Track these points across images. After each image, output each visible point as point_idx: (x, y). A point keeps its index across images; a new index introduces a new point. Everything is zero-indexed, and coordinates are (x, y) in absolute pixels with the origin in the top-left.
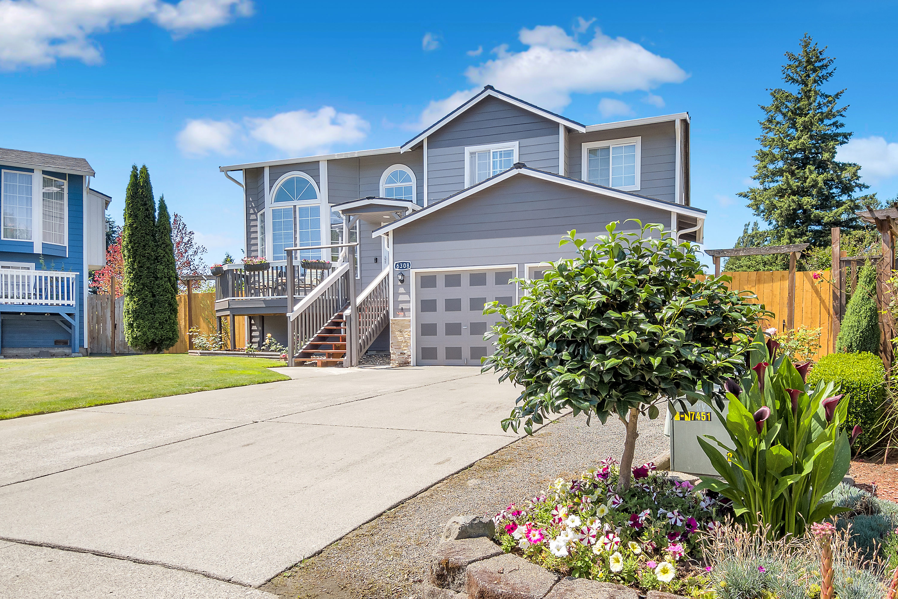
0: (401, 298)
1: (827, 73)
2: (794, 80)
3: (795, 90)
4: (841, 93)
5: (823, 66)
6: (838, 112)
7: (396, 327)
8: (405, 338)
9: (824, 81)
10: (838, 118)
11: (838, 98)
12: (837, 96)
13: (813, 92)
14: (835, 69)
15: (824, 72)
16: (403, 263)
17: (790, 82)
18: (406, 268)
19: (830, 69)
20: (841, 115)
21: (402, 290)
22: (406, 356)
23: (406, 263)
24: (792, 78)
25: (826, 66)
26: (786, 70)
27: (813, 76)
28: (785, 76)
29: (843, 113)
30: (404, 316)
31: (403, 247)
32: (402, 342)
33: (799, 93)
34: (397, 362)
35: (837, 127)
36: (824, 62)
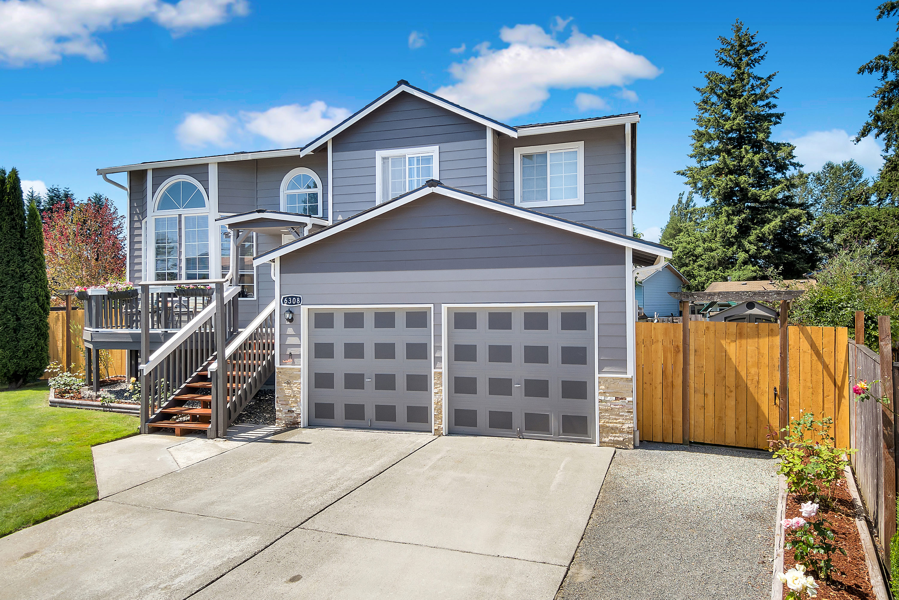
0: (290, 341)
1: (759, 57)
2: (727, 64)
3: (728, 72)
4: (774, 75)
5: (754, 50)
6: (771, 93)
7: (283, 376)
8: (293, 391)
9: (756, 64)
10: (771, 100)
11: (771, 81)
12: (770, 78)
13: (746, 75)
14: (766, 53)
15: (756, 56)
16: (292, 297)
17: (724, 64)
18: (296, 304)
19: (761, 53)
20: (774, 97)
21: (290, 331)
22: (295, 415)
23: (296, 297)
24: (726, 62)
25: (758, 50)
26: (719, 54)
27: (745, 59)
28: (718, 59)
29: (776, 95)
30: (293, 363)
31: (291, 277)
32: (290, 396)
33: (732, 76)
34: (284, 422)
35: (770, 108)
36: (756, 46)
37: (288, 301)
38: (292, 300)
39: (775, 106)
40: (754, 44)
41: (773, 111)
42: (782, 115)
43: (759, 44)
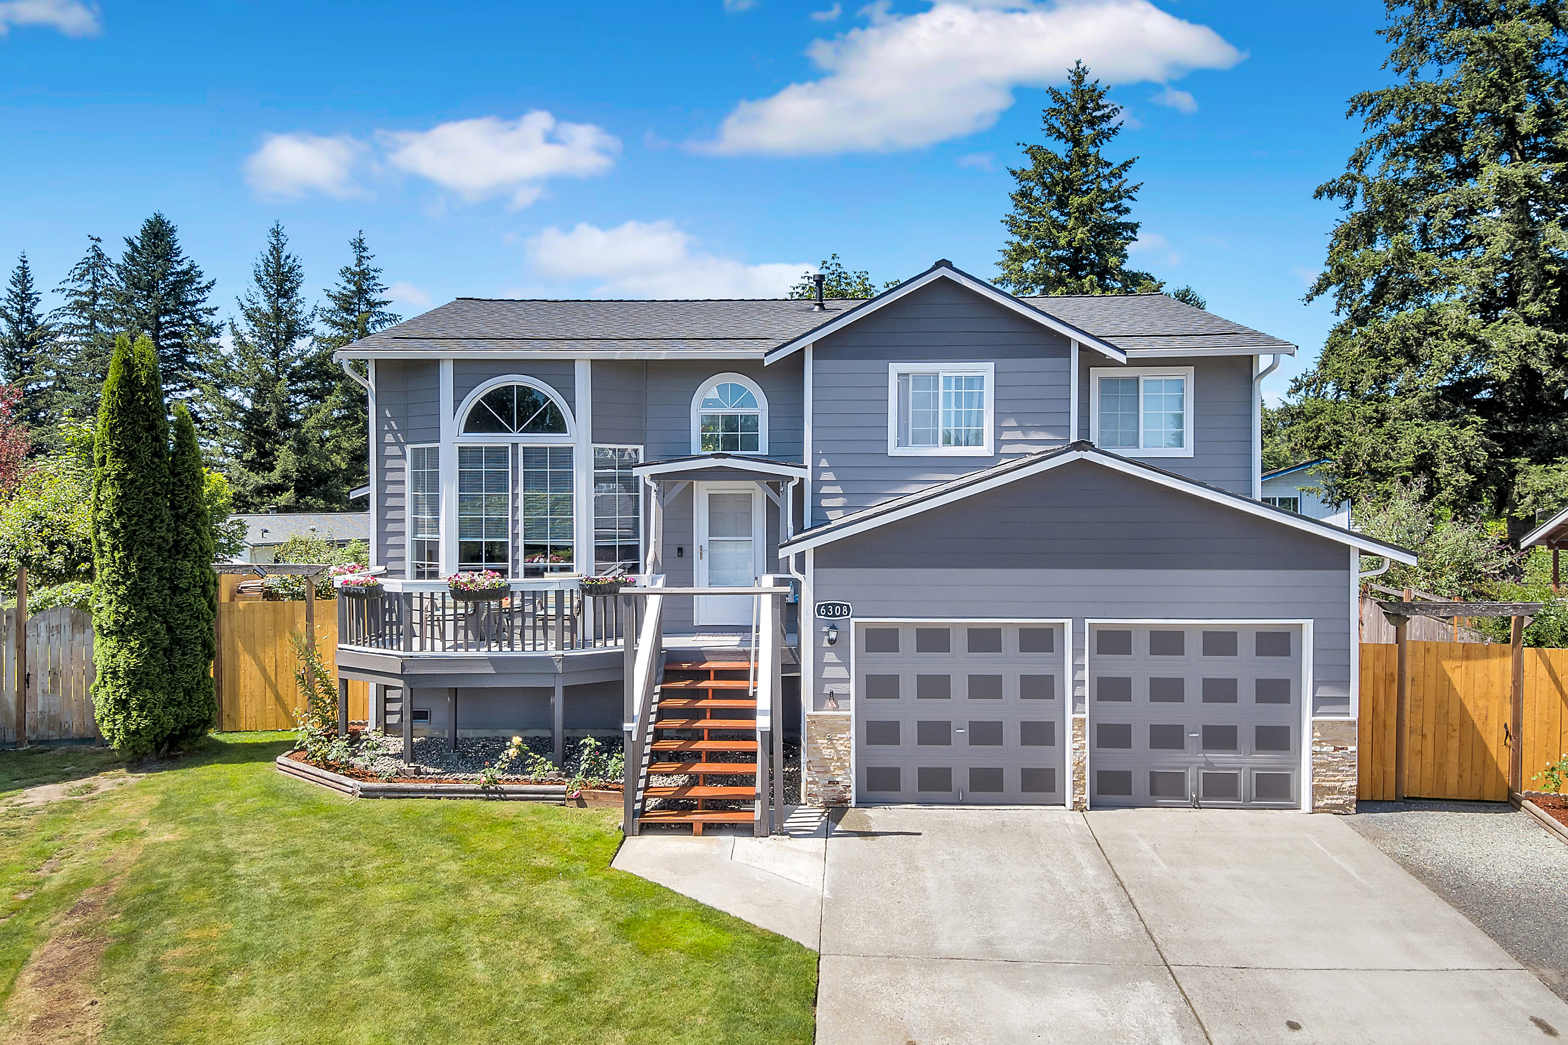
0: (828, 673)
1: (1109, 129)
2: (1060, 136)
3: (1060, 149)
4: (1131, 162)
5: (1103, 116)
6: (1127, 191)
7: (819, 729)
8: (837, 751)
9: (1105, 141)
10: (1126, 202)
11: (1126, 171)
12: (1126, 166)
13: (1092, 158)
14: (1121, 124)
15: (1104, 126)
16: (834, 605)
17: (1054, 136)
18: (841, 615)
19: (1114, 122)
20: (1130, 197)
21: (830, 657)
22: (842, 788)
23: (841, 606)
24: (1058, 131)
25: (1109, 117)
26: (1048, 117)
27: (1087, 132)
28: (1046, 126)
29: (1134, 195)
30: (837, 708)
31: (831, 574)
32: (832, 759)
33: (1067, 156)
34: (821, 800)
35: (1120, 213)
36: (1107, 111)
37: (828, 610)
38: (834, 610)
39: (1127, 211)
40: (1104, 107)
41: (1123, 219)
42: (1137, 225)
43: (1111, 108)
